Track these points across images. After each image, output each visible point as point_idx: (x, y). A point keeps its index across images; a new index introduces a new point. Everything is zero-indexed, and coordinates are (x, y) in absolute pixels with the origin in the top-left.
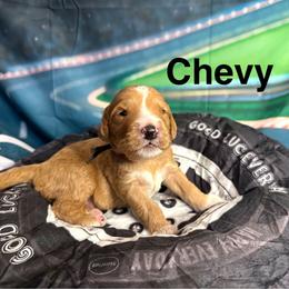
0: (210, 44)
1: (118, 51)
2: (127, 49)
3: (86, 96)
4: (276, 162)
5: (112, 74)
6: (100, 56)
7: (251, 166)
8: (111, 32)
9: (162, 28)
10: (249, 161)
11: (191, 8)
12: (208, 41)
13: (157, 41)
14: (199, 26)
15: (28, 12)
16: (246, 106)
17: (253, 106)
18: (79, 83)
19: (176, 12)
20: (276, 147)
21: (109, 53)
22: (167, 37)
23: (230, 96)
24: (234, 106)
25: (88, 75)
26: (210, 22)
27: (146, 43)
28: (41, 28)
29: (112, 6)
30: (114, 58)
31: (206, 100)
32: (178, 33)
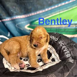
0: (59, 12)
1: (33, 14)
2: (35, 13)
3: (24, 26)
4: (72, 50)
5: (31, 20)
6: (28, 15)
7: (64, 51)
8: (31, 9)
9: (45, 7)
10: (64, 49)
11: (54, 1)
12: (59, 11)
13: (44, 11)
14: (56, 6)
15: (10, 3)
16: (70, 30)
17: (72, 30)
18: (22, 23)
19: (49, 2)
20: (74, 45)
21: (31, 15)
22: (47, 10)
23: (65, 27)
24: (66, 30)
25: (25, 21)
26: (60, 5)
27: (41, 12)
28: (13, 8)
29: (31, 1)
30: (32, 16)
31: (58, 28)
32: (50, 9)
